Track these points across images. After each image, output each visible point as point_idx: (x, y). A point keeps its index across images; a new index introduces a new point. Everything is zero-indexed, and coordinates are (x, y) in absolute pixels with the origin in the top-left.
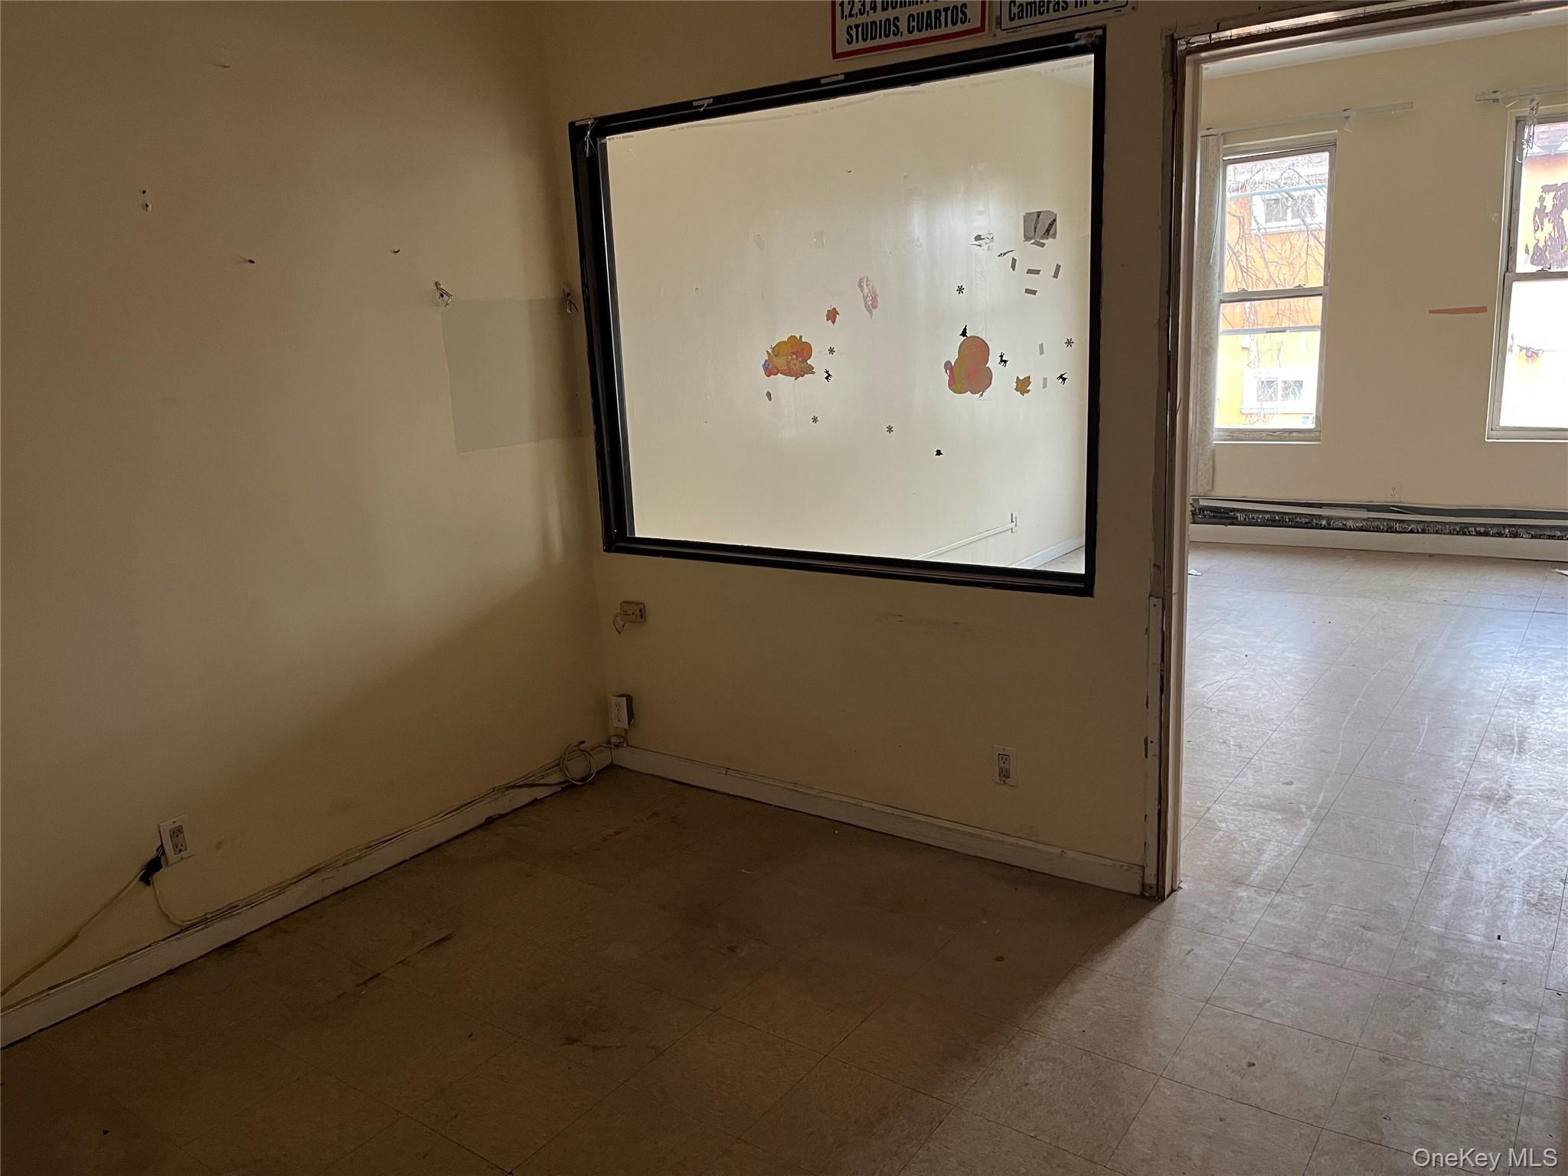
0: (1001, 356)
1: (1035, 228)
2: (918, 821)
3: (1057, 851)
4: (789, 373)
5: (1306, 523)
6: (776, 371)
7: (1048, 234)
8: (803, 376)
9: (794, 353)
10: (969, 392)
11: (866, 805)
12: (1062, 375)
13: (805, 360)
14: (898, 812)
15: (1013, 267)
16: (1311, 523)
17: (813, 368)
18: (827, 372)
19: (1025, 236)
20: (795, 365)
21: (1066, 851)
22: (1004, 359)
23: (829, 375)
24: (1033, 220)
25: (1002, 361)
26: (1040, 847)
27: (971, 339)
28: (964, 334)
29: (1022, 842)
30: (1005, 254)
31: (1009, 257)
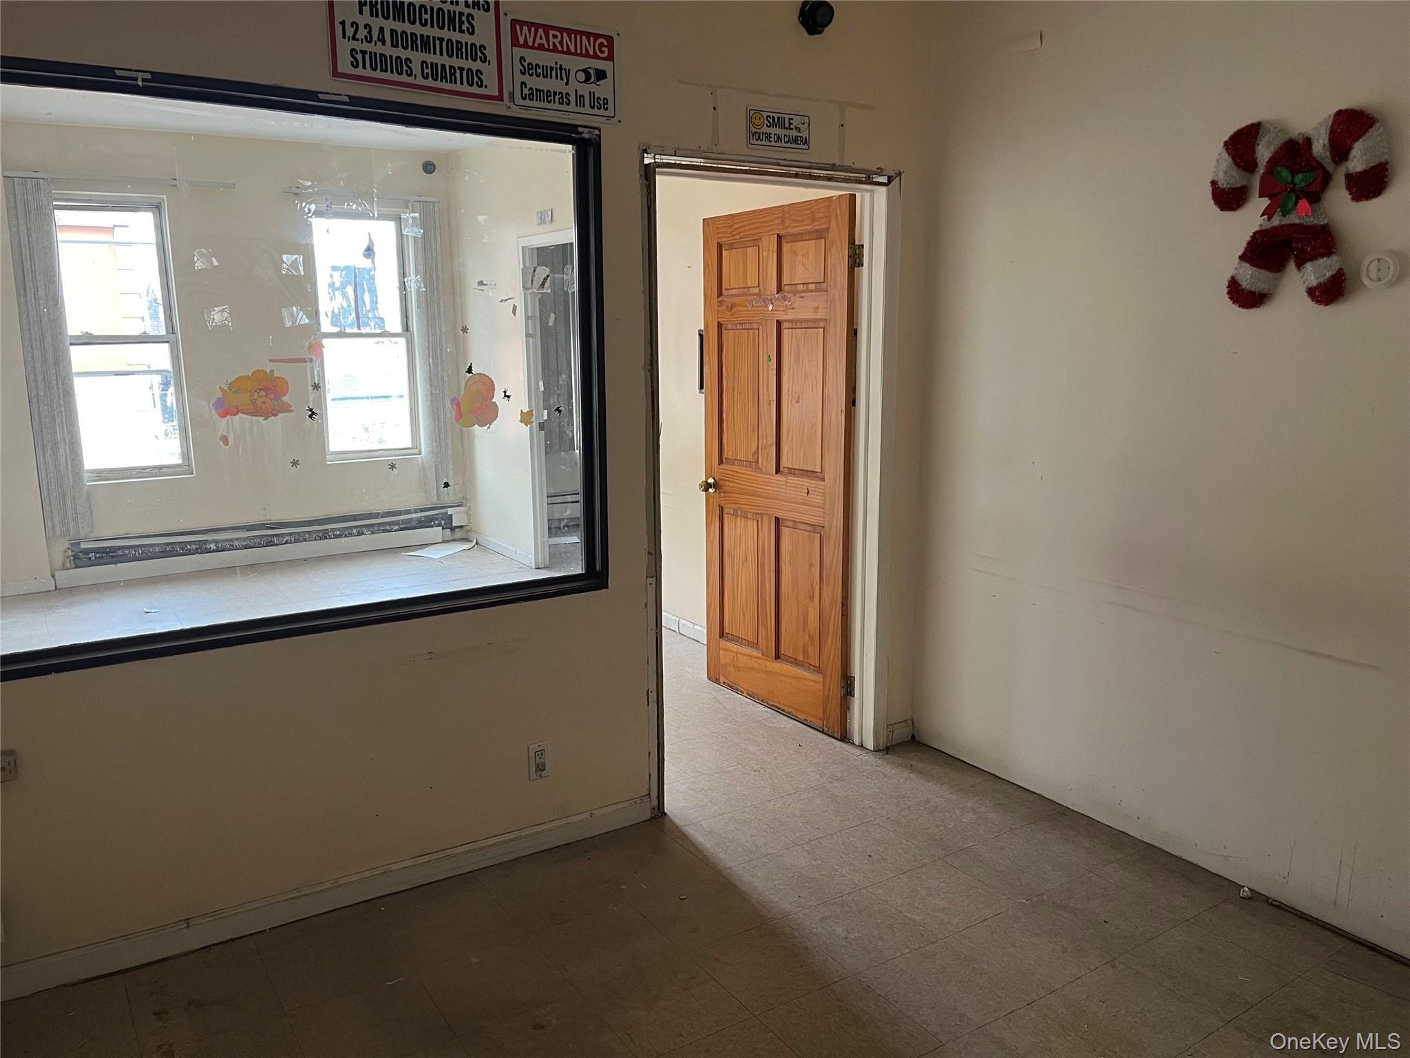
0: (505, 392)
1: (532, 281)
2: (457, 855)
3: (587, 815)
4: (255, 412)
5: (197, 549)
6: (235, 410)
7: (543, 287)
8: (276, 415)
9: (261, 389)
10: (476, 425)
11: (395, 867)
12: (558, 408)
13: (278, 397)
14: (435, 856)
15: (514, 312)
16: (201, 549)
17: (291, 406)
18: (311, 410)
19: (523, 286)
20: (264, 402)
21: (593, 812)
22: (507, 394)
23: (313, 413)
24: (530, 273)
25: (505, 396)
26: (573, 819)
27: (477, 376)
28: (470, 370)
29: (557, 823)
30: (506, 300)
31: (510, 304)
